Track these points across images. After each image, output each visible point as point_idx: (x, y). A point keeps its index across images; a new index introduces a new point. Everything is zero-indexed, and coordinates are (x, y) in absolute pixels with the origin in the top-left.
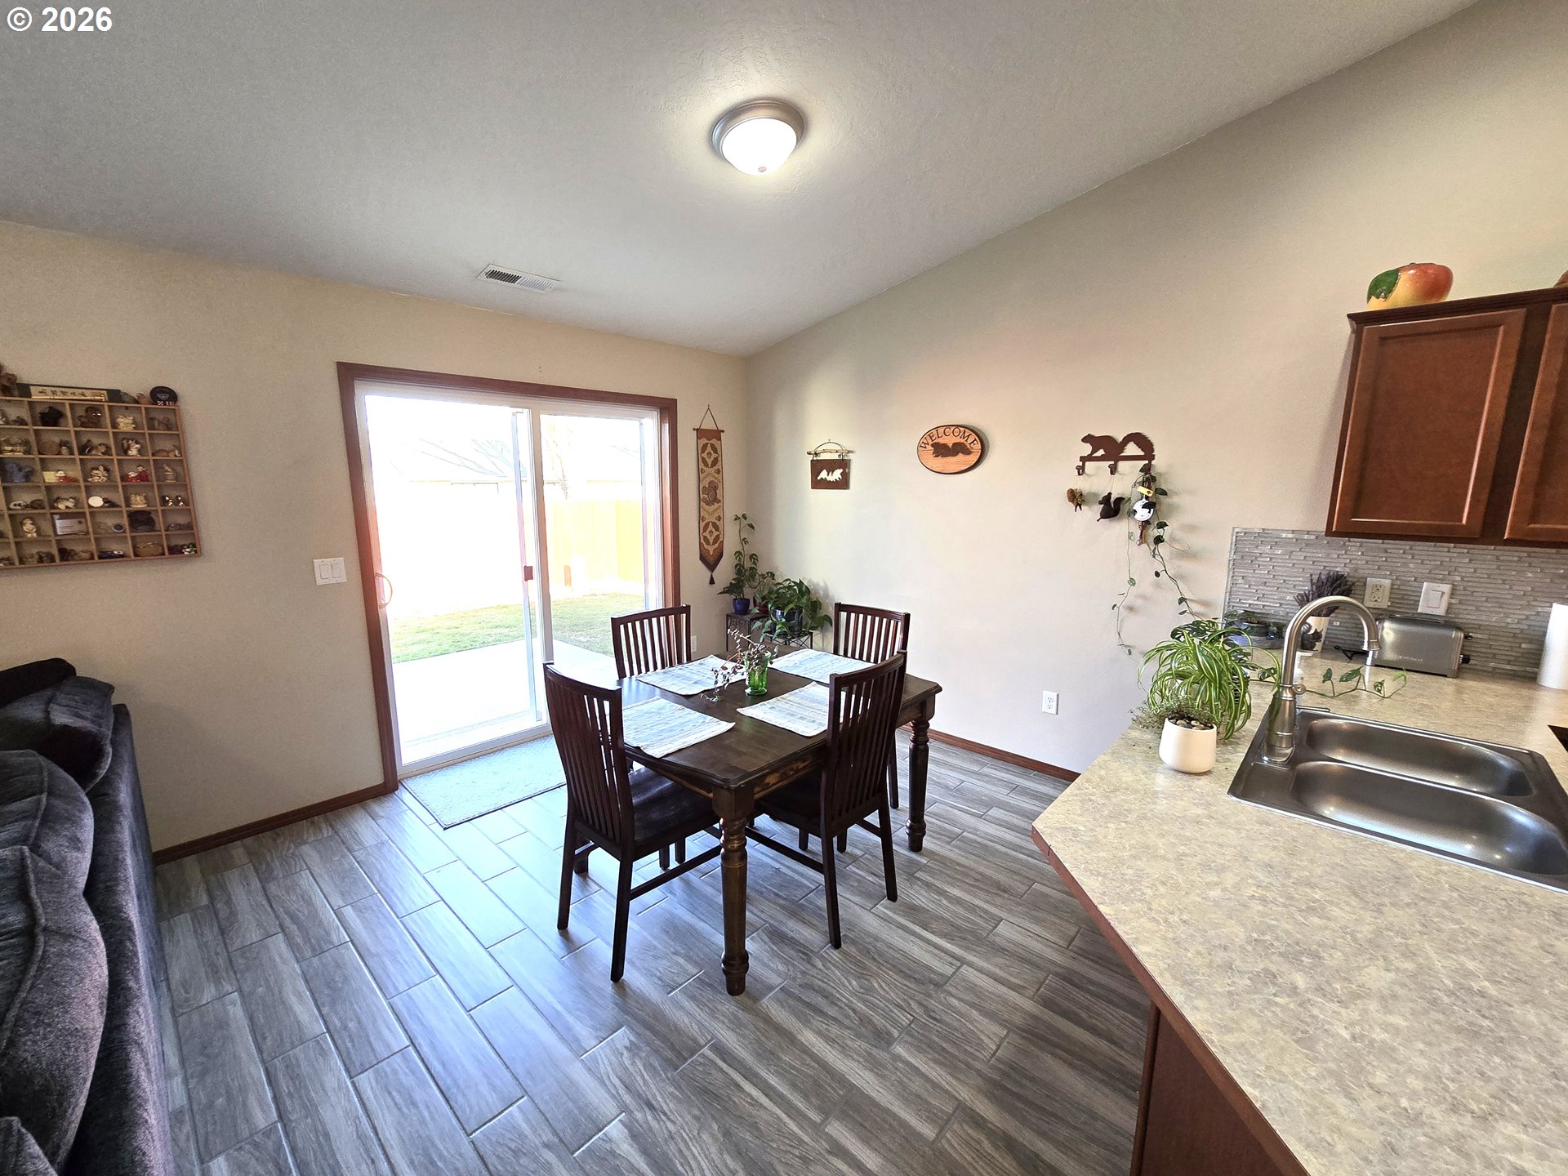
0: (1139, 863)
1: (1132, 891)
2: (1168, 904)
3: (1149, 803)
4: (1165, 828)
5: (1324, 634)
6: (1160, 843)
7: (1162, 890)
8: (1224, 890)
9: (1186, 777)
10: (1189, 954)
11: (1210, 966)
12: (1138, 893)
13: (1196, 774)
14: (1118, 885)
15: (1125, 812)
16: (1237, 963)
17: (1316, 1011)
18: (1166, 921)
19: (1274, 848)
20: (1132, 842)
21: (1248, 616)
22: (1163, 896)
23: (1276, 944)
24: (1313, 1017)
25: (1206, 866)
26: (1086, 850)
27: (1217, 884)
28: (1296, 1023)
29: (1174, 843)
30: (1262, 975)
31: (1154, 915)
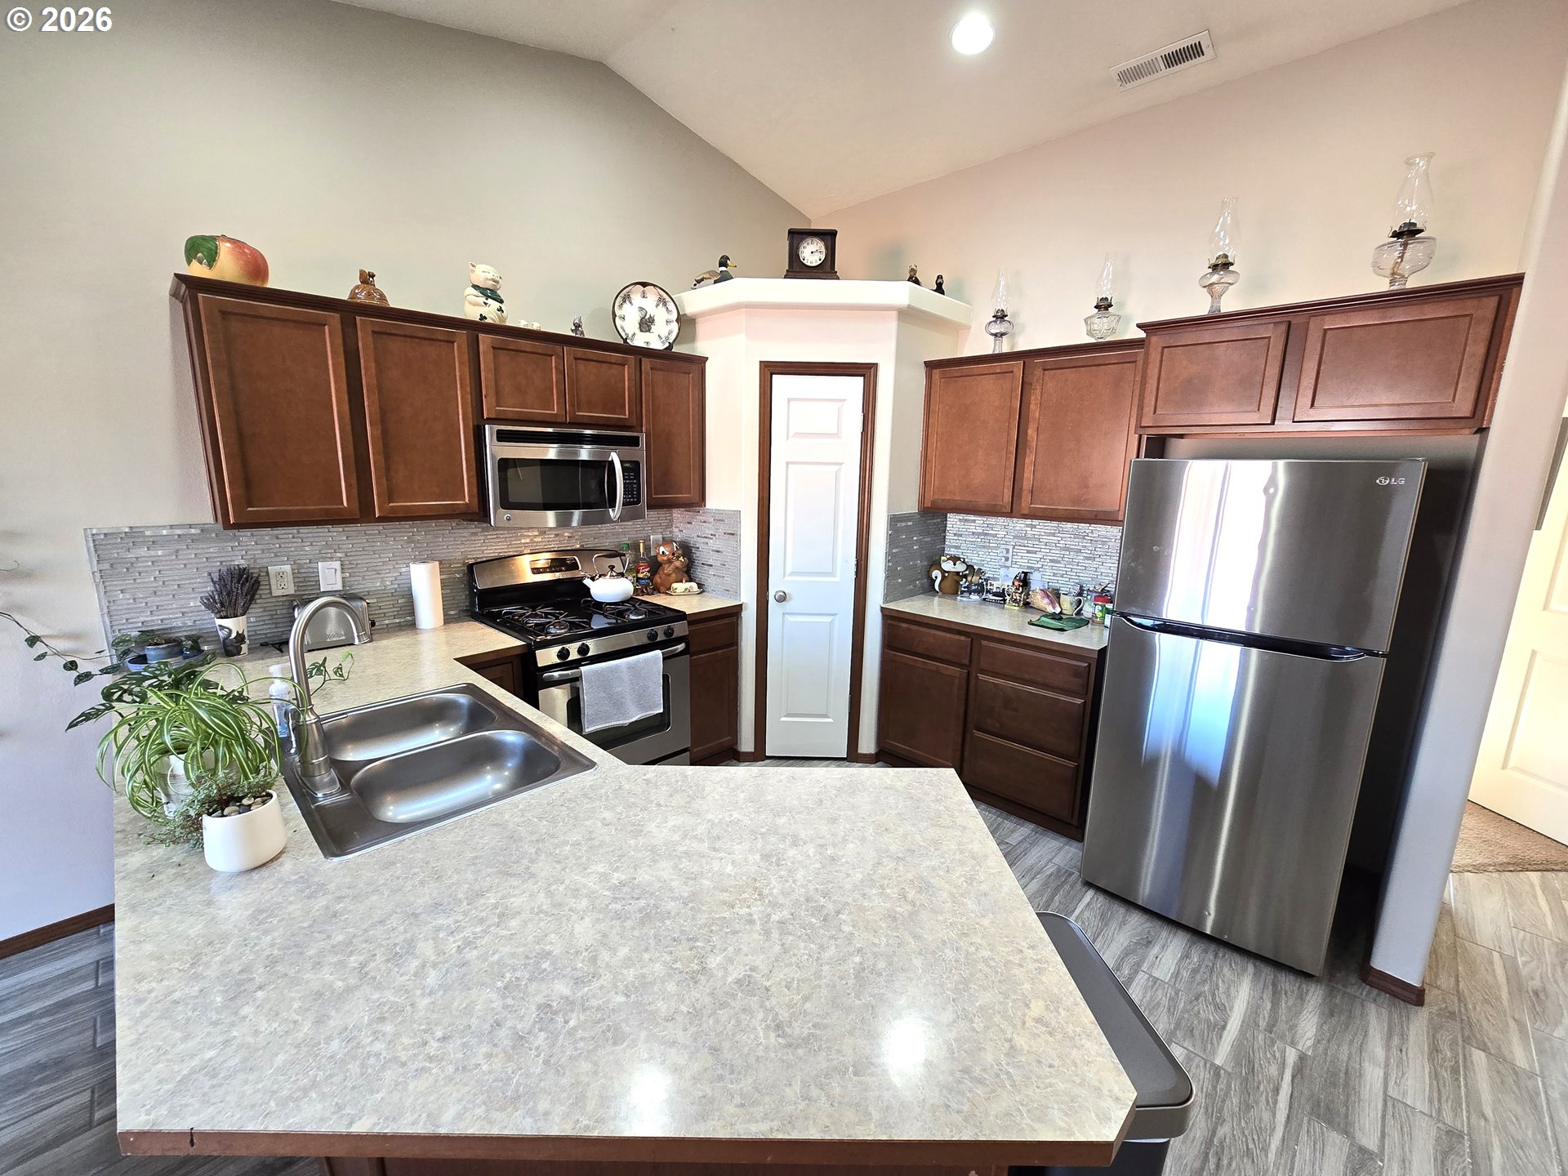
0: (332, 1023)
1: (363, 1066)
2: (411, 1038)
3: (258, 938)
4: (311, 952)
5: (245, 634)
6: (326, 975)
7: (388, 1028)
8: (435, 965)
9: (265, 872)
10: (485, 1068)
11: (509, 1058)
12: (372, 1061)
13: (272, 860)
14: (342, 1076)
15: (244, 976)
16: (519, 1026)
17: (594, 1003)
18: (430, 1059)
19: (422, 883)
20: (296, 1006)
21: (149, 637)
22: (397, 1035)
23: (518, 974)
24: (598, 1009)
25: (396, 957)
26: (252, 1077)
27: (423, 966)
28: (598, 1028)
29: (340, 962)
30: (542, 1015)
31: (414, 1067)
